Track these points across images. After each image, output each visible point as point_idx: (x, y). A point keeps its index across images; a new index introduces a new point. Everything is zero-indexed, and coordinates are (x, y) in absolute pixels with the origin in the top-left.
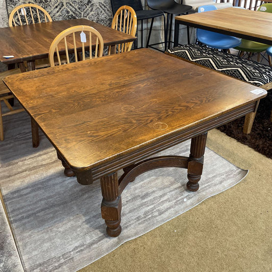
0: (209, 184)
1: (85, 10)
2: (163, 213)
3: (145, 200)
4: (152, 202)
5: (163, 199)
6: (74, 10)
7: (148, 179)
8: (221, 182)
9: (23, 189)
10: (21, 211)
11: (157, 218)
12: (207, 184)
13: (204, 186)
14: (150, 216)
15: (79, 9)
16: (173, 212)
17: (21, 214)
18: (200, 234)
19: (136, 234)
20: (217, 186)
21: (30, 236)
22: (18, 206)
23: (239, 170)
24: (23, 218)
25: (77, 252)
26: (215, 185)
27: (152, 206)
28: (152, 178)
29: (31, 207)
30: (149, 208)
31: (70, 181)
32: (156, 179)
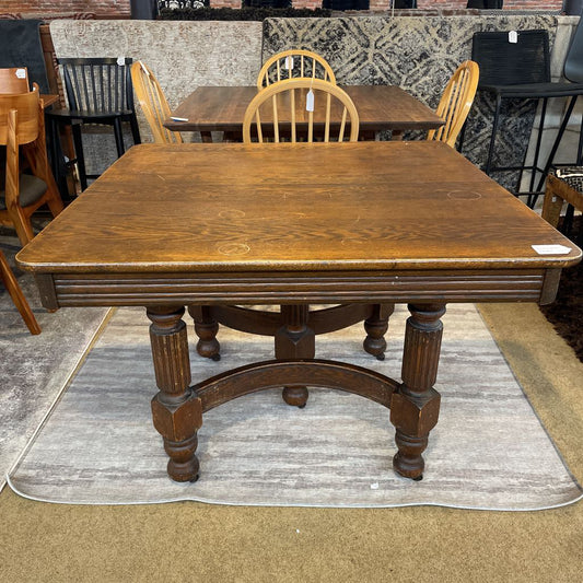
0: (462, 480)
1: (411, 73)
2: (306, 487)
3: (294, 450)
4: (303, 459)
5: (329, 464)
6: (387, 68)
7: (336, 417)
8: (494, 490)
9: (126, 350)
10: (94, 379)
11: (285, 491)
12: (457, 480)
13: (444, 479)
14: (277, 481)
15: (399, 68)
16: (328, 496)
17: (89, 383)
18: (344, 564)
19: (221, 497)
20: (477, 494)
21: (72, 419)
22: (98, 371)
23: (572, 485)
24: (87, 390)
25: (106, 476)
26: (476, 489)
27: (297, 466)
28: (346, 417)
29: (111, 379)
30: (288, 466)
31: (200, 364)
32: (352, 423)
